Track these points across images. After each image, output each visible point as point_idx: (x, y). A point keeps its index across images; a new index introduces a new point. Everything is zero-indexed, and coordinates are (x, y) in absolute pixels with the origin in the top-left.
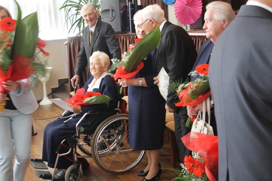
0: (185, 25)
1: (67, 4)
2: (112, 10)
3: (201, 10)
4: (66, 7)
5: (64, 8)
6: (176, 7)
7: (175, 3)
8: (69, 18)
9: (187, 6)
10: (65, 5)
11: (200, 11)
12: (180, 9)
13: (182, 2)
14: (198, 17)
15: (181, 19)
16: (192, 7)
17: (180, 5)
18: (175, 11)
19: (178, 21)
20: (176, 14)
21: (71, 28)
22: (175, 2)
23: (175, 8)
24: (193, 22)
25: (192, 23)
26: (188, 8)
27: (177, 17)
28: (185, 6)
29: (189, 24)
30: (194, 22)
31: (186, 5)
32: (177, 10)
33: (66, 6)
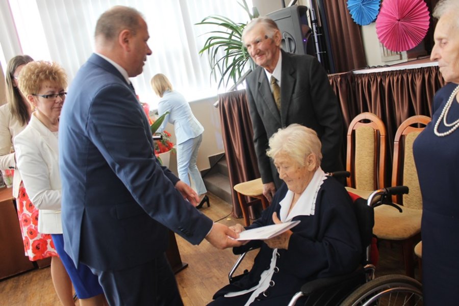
0: (398, 52)
1: (211, 43)
2: (289, 39)
3: (428, 24)
4: (211, 48)
5: (208, 49)
6: (379, 26)
7: (376, 21)
8: (217, 63)
9: (400, 22)
10: (208, 44)
11: (425, 26)
12: (386, 29)
13: (390, 17)
14: (423, 36)
15: (390, 44)
16: (409, 21)
17: (386, 22)
18: (378, 33)
19: (385, 48)
20: (379, 38)
21: (222, 79)
22: (376, 19)
23: (377, 28)
24: (412, 45)
25: (411, 48)
26: (403, 24)
27: (382, 42)
28: (397, 22)
29: (405, 50)
30: (415, 46)
31: (399, 20)
32: (382, 31)
33: (210, 45)
